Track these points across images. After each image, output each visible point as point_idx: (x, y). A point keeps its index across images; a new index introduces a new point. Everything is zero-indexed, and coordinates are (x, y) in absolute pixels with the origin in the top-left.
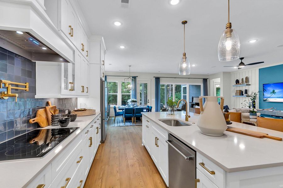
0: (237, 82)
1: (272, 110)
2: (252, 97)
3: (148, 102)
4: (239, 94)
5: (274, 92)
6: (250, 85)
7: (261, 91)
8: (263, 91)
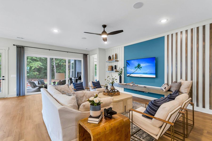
0: (110, 58)
1: (132, 84)
2: (119, 72)
3: (4, 79)
4: (110, 69)
6: (118, 61)
7: (125, 67)
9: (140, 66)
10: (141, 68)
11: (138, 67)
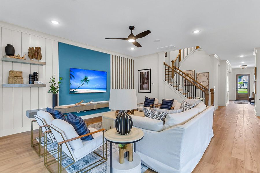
5: (86, 79)
8: (70, 77)
9: (87, 79)
10: (88, 81)
11: (85, 81)
